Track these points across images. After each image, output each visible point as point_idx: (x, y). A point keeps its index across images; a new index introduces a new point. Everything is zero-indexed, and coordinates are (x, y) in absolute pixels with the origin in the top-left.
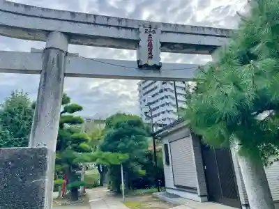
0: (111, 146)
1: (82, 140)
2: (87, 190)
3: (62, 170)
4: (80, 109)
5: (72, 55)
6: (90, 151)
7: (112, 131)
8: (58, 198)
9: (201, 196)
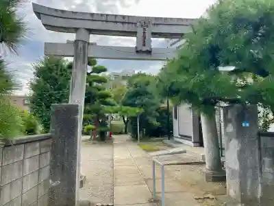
0: (130, 102)
1: (107, 96)
2: (113, 136)
3: (93, 118)
4: (105, 70)
5: (92, 44)
6: (114, 105)
7: (132, 89)
8: (90, 140)
9: (194, 142)
